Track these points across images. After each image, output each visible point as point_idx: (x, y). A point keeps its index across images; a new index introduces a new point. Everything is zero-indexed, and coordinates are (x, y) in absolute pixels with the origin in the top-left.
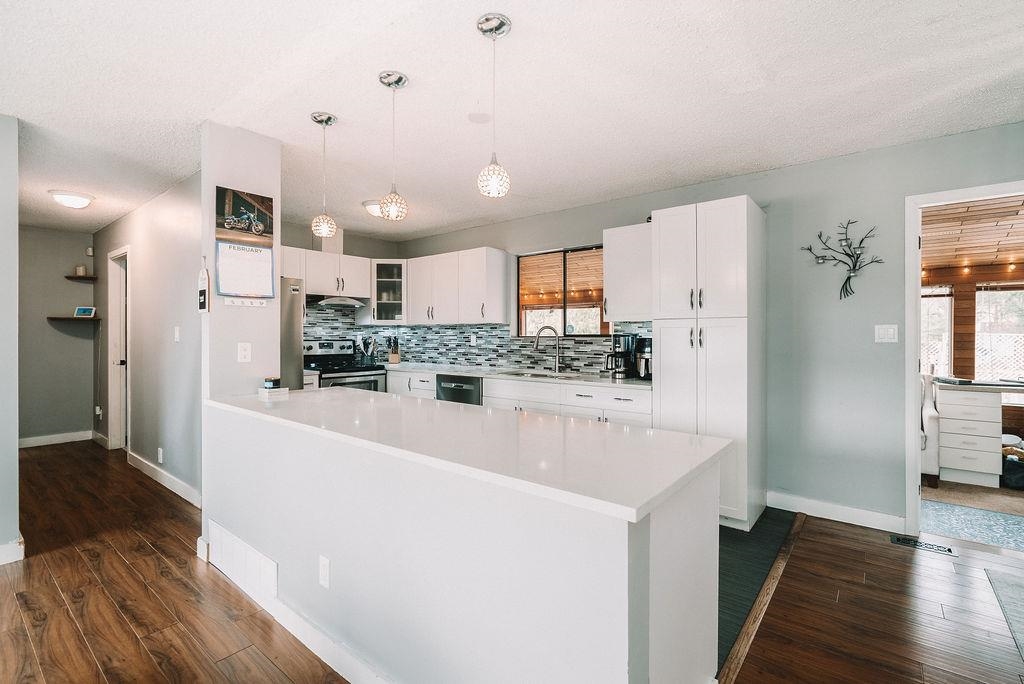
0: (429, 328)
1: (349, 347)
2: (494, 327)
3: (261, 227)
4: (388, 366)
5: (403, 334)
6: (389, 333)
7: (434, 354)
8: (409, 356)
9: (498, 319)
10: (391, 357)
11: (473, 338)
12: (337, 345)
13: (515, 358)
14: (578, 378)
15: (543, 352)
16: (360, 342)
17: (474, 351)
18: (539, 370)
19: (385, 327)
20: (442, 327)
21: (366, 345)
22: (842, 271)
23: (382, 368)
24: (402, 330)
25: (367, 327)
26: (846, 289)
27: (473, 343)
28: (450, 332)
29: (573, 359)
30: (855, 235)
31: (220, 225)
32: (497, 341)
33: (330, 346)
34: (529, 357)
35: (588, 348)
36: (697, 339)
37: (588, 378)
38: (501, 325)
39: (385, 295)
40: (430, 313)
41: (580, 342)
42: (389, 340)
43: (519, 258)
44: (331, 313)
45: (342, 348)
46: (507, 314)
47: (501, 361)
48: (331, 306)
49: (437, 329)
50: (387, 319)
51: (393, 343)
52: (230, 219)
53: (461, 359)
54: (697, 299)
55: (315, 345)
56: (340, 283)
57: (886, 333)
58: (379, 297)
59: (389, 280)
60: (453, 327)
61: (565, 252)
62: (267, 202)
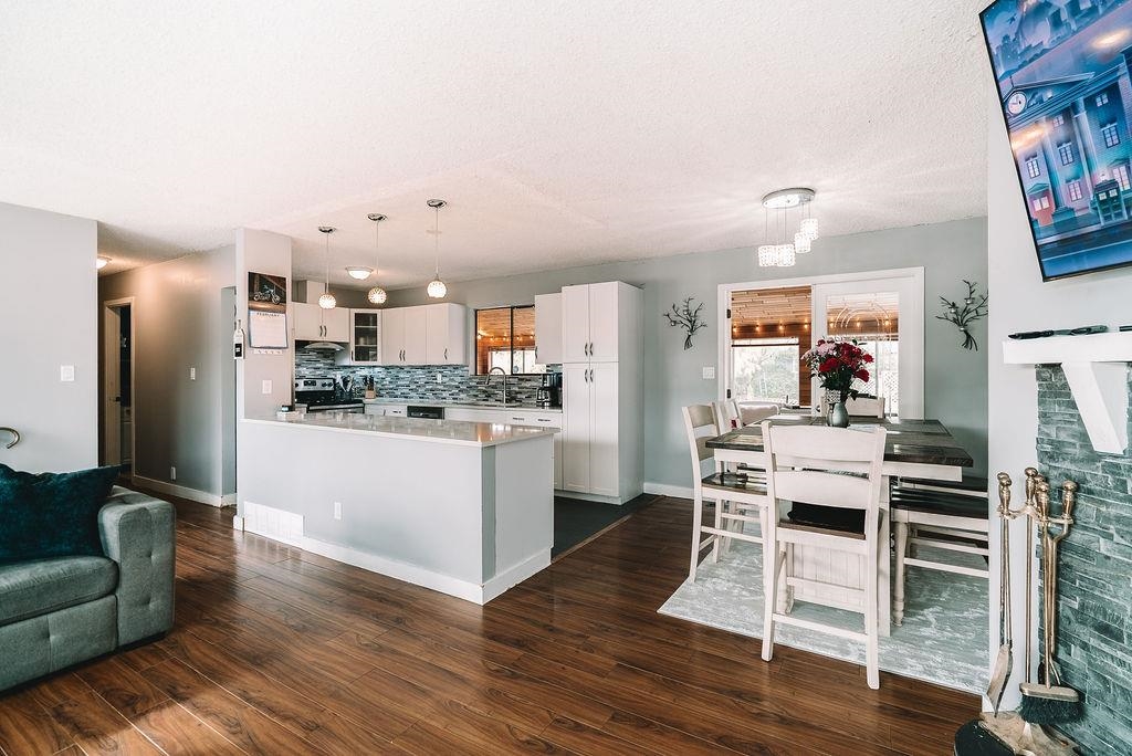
0: (402, 368)
1: (330, 385)
2: (456, 367)
3: (278, 298)
4: (365, 401)
5: (378, 373)
6: (365, 372)
7: (406, 391)
8: (383, 392)
9: (458, 361)
10: (367, 393)
11: (439, 376)
12: (319, 383)
13: (472, 393)
14: (520, 406)
15: (493, 387)
16: (339, 380)
17: (439, 387)
18: (492, 402)
19: (362, 367)
20: (412, 367)
21: (345, 382)
22: (684, 332)
23: (361, 402)
24: (377, 369)
25: (345, 367)
26: (688, 344)
27: (439, 381)
28: (420, 371)
29: (517, 393)
30: (693, 308)
31: (251, 299)
32: (459, 379)
33: (314, 383)
34: (484, 392)
35: (528, 384)
36: (589, 376)
37: (528, 405)
38: (463, 366)
39: (362, 340)
40: (402, 356)
41: (522, 380)
42: (365, 378)
43: (476, 311)
44: (313, 356)
45: (324, 385)
46: (466, 356)
47: (462, 396)
48: (314, 350)
49: (408, 369)
50: (364, 360)
51: (369, 382)
52: (258, 294)
53: (429, 394)
54: (589, 350)
55: (301, 382)
56: (323, 330)
57: (708, 373)
58: (357, 342)
59: (366, 328)
60: (423, 368)
61: (512, 308)
62: (282, 281)
